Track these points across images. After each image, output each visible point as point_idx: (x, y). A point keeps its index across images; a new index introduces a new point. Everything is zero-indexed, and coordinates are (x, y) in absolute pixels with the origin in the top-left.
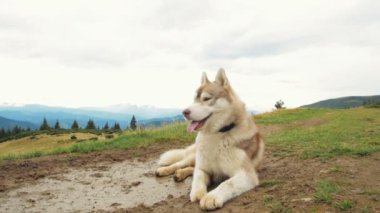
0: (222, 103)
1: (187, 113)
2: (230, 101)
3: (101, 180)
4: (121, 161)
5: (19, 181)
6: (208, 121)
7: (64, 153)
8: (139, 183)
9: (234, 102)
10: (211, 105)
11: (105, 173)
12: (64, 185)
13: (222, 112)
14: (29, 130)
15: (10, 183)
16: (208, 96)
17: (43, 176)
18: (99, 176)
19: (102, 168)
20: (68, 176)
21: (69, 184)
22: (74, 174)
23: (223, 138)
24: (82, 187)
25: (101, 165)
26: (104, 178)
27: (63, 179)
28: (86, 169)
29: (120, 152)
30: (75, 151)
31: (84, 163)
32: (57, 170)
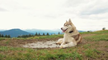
0: (70, 26)
1: (62, 29)
2: (72, 26)
3: (44, 44)
4: (49, 41)
5: (28, 43)
6: (67, 30)
7: (37, 38)
8: (52, 45)
9: (73, 26)
10: (67, 27)
11: (45, 43)
12: (36, 44)
13: (70, 28)
14: (33, 35)
15: (26, 43)
16: (67, 25)
17: (32, 42)
18: (44, 43)
19: (45, 42)
20: (37, 43)
21: (37, 44)
22: (39, 42)
23: (70, 34)
24: (40, 45)
25: (45, 41)
26: (45, 44)
27: (36, 43)
28: (41, 42)
29: (50, 39)
30: (40, 38)
31: (41, 41)
32: (35, 41)
